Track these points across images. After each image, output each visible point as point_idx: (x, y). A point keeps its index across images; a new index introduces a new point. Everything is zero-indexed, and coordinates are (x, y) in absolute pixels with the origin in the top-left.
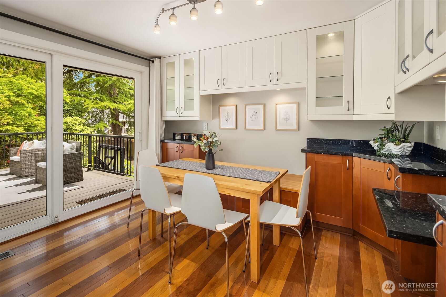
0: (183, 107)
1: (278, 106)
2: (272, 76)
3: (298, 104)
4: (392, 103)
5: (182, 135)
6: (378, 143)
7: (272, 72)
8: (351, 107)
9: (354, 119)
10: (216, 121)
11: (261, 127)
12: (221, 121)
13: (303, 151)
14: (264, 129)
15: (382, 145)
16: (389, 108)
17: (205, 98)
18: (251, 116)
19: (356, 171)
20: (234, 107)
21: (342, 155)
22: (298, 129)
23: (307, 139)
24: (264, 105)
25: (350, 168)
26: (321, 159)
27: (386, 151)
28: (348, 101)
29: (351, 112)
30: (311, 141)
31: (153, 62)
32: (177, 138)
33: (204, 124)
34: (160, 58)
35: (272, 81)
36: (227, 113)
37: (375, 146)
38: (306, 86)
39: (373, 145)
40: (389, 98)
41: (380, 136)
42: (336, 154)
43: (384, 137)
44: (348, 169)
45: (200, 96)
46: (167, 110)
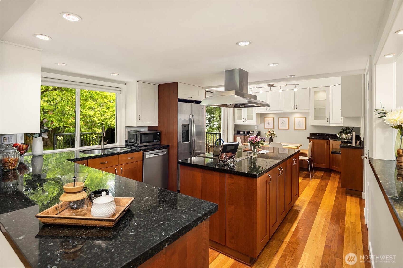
0: (247, 118)
1: (295, 119)
2: (294, 106)
3: (306, 118)
4: (342, 120)
5: (244, 132)
6: (339, 135)
7: (294, 105)
8: (328, 121)
9: (330, 125)
10: (263, 125)
11: (287, 128)
12: (265, 125)
13: (308, 138)
14: (289, 129)
15: (341, 135)
16: (341, 122)
17: (258, 115)
18: (282, 123)
19: (331, 146)
20: (273, 119)
21: (325, 139)
22: (306, 129)
23: (310, 133)
24: (289, 118)
25: (328, 145)
26: (316, 141)
27: (342, 138)
28: (327, 118)
29: (329, 122)
30: (311, 135)
32: (242, 133)
33: (255, 126)
35: (294, 109)
36: (269, 121)
37: (338, 135)
38: (309, 111)
39: (338, 136)
40: (342, 118)
41: (341, 132)
42: (323, 139)
43: (342, 132)
44: (327, 145)
45: (257, 113)
46: (237, 120)
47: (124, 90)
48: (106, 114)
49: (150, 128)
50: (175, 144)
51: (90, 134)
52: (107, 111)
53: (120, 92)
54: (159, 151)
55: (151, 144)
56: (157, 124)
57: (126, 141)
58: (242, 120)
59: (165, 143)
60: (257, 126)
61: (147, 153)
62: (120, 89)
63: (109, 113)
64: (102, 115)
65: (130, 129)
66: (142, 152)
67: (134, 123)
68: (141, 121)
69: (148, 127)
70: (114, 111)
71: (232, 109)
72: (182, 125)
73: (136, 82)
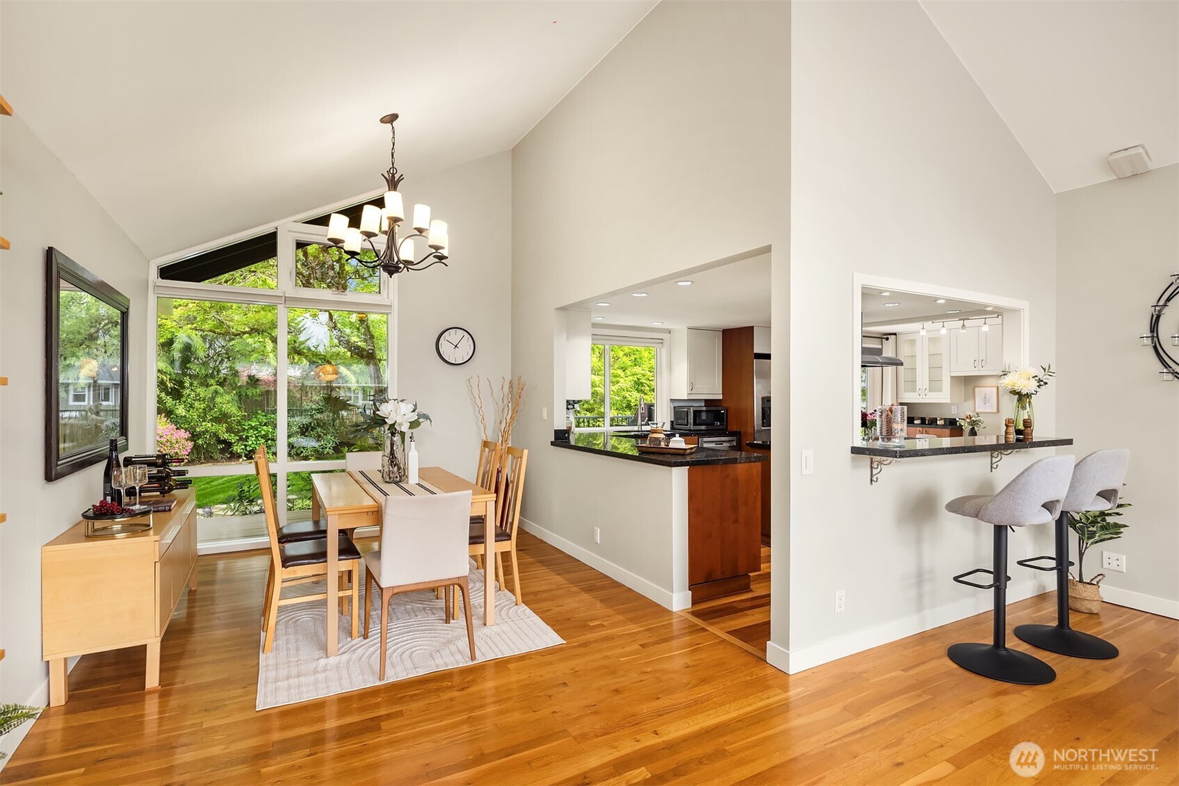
0: (928, 388)
5: (923, 420)
10: (970, 403)
12: (977, 404)
17: (957, 380)
20: (995, 389)
31: (887, 339)
32: (918, 422)
33: (952, 407)
34: (895, 334)
36: (985, 394)
45: (951, 377)
46: (905, 392)
47: (666, 343)
48: (621, 380)
49: (708, 402)
50: (750, 430)
51: (594, 419)
52: (622, 374)
53: (661, 345)
54: (723, 439)
55: (710, 427)
56: (720, 397)
57: (672, 422)
58: (916, 392)
59: (733, 427)
60: (956, 407)
61: (705, 439)
62: (661, 341)
63: (626, 379)
64: (614, 383)
65: (677, 404)
66: (696, 437)
67: (682, 393)
68: (694, 391)
69: (706, 401)
70: (634, 375)
71: (892, 370)
72: (762, 398)
73: (686, 329)
